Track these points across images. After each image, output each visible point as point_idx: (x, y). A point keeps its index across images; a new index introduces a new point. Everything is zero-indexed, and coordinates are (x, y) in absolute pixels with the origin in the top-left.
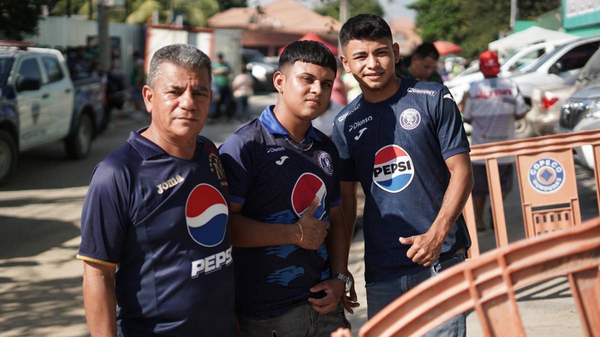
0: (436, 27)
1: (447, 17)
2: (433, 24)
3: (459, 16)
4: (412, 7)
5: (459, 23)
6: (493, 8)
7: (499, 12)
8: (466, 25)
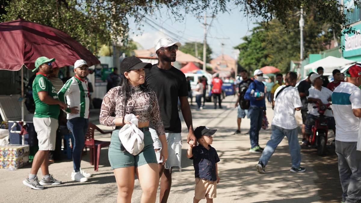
0: (252, 59)
1: (258, 53)
2: (249, 58)
3: (265, 52)
4: (237, 48)
5: (266, 56)
6: (286, 48)
7: (290, 50)
8: (270, 57)
